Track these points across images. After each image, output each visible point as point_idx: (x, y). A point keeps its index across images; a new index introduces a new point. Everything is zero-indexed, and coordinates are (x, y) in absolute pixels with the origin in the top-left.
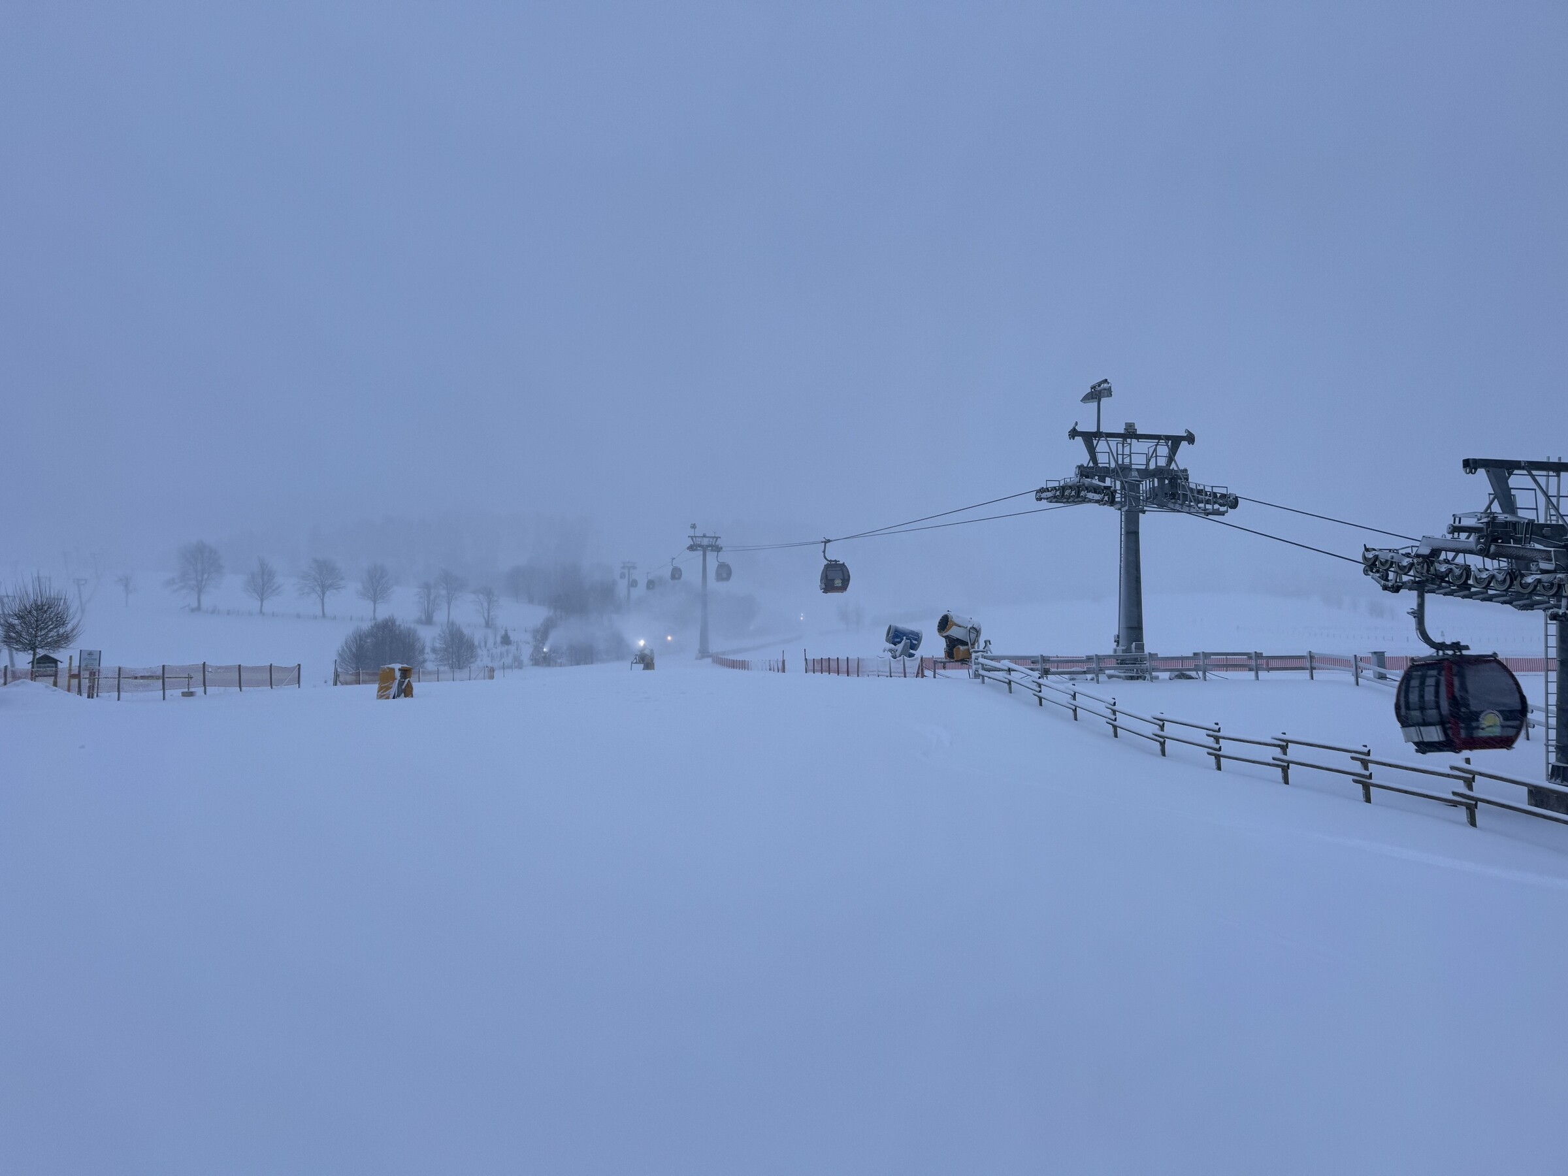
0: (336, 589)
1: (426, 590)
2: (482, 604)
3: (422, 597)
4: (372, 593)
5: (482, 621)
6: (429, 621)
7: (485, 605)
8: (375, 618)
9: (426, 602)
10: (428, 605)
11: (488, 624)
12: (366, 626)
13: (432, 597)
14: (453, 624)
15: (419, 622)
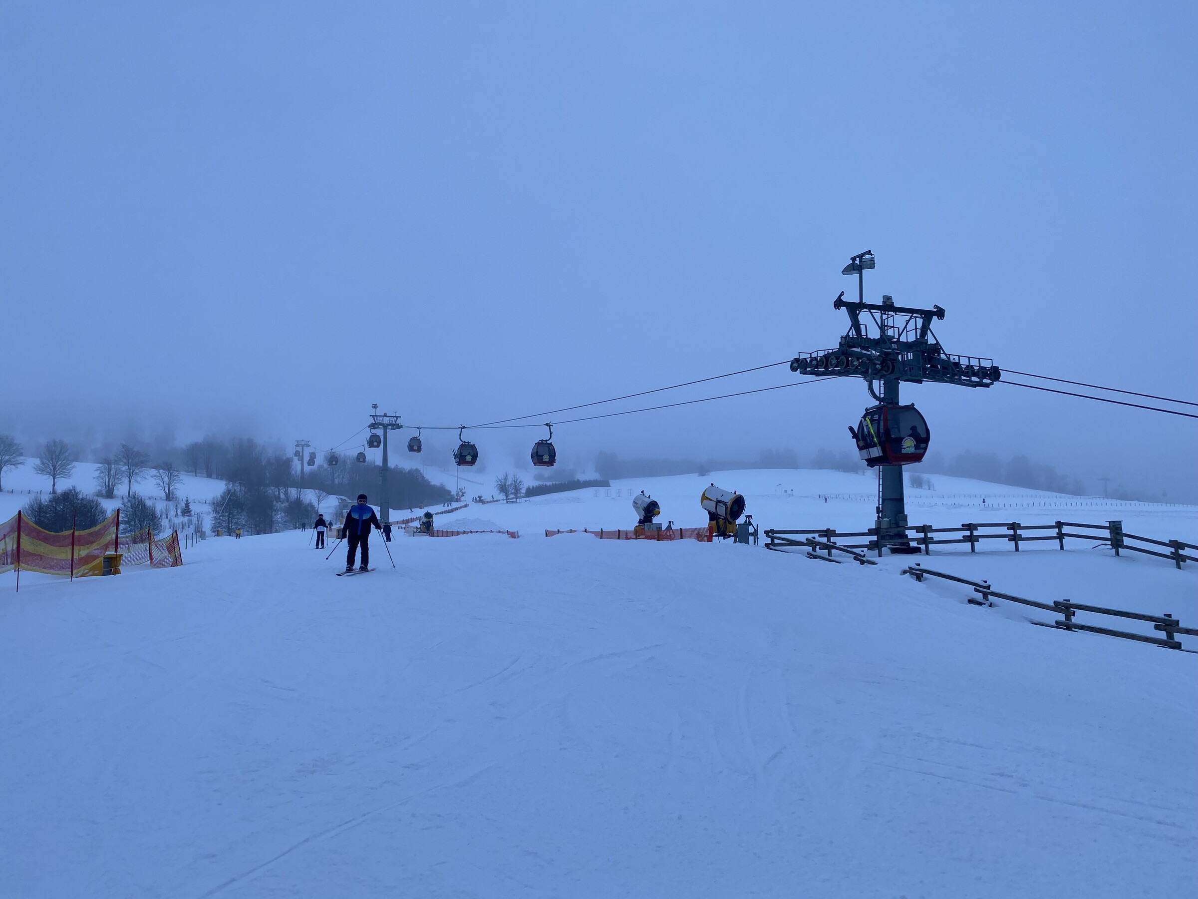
0: (14, 465)
1: (106, 465)
2: (162, 479)
3: (103, 472)
4: (52, 468)
5: (163, 495)
6: (110, 494)
7: (166, 479)
8: (54, 492)
9: (107, 476)
10: (109, 481)
11: (169, 497)
12: (45, 499)
13: (112, 472)
14: (134, 497)
15: (99, 494)
